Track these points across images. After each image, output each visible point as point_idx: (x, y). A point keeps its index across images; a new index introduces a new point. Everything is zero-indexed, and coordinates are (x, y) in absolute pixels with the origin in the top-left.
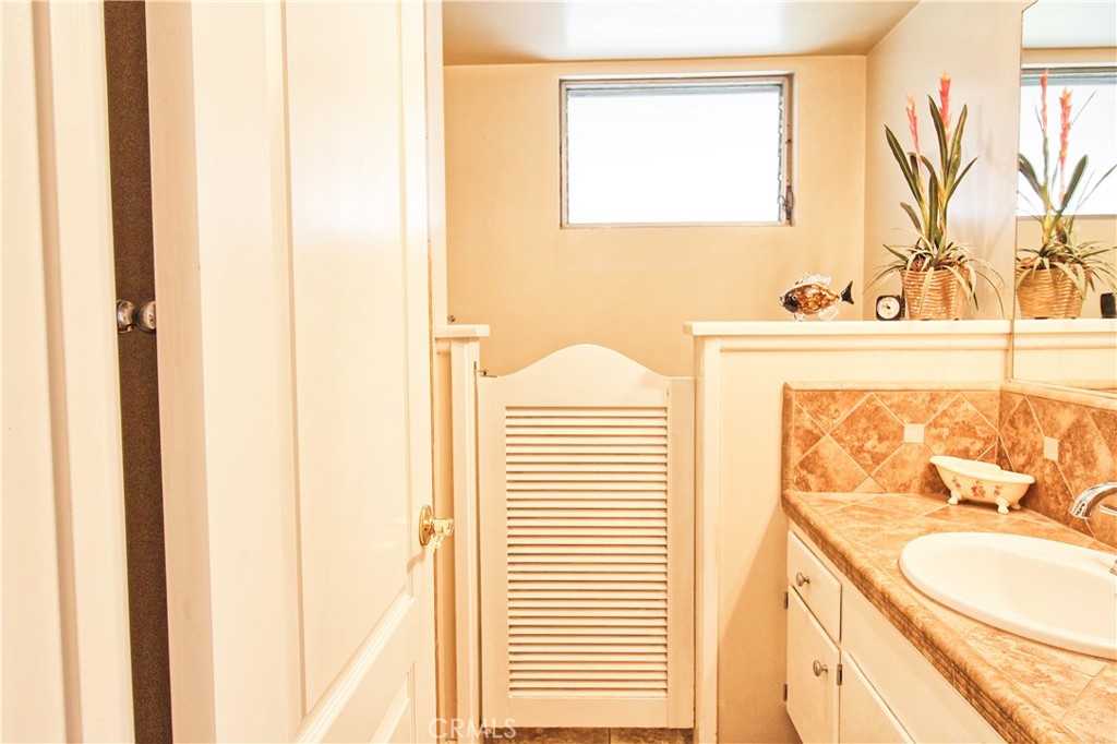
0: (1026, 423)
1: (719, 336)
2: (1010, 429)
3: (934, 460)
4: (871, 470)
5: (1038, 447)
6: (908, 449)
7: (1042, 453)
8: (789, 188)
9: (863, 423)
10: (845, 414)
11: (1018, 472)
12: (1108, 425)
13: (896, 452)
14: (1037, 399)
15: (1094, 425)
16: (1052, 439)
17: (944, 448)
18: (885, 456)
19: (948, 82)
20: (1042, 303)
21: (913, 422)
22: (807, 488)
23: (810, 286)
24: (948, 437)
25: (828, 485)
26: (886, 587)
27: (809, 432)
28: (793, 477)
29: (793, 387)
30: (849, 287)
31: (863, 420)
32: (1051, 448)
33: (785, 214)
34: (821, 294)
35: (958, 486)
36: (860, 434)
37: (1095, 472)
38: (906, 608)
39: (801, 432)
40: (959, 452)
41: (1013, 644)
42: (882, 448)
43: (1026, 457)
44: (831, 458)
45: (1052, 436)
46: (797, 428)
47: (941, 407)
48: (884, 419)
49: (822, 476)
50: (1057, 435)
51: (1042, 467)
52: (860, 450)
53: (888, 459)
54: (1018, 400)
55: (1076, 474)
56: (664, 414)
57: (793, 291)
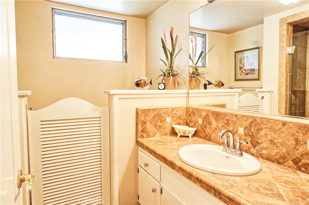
0: (194, 115)
1: (118, 94)
2: (189, 117)
3: (173, 126)
4: (159, 130)
5: (197, 121)
6: (167, 124)
7: (198, 122)
8: (126, 52)
9: (157, 118)
10: (152, 116)
11: (192, 127)
12: (215, 115)
13: (164, 125)
14: (196, 109)
15: (211, 115)
16: (201, 119)
17: (175, 123)
18: (162, 126)
19: (173, 28)
20: (193, 86)
21: (168, 117)
22: (143, 137)
23: (142, 80)
24: (176, 120)
25: (149, 136)
26: (181, 166)
27: (143, 121)
28: (139, 135)
29: (139, 109)
30: (151, 81)
31: (157, 117)
32: (200, 121)
33: (125, 60)
34: (145, 82)
35: (180, 132)
36: (156, 121)
37: (212, 126)
38: (190, 171)
39: (141, 122)
40: (178, 123)
41: (220, 177)
42: (161, 124)
43: (194, 123)
44: (149, 128)
45: (201, 118)
46: (140, 120)
47: (174, 112)
48: (162, 116)
49: (147, 134)
50: (202, 118)
51: (198, 126)
52: (156, 125)
53: (163, 127)
54: (191, 109)
55: (207, 127)
56: (100, 119)
57: (138, 81)
